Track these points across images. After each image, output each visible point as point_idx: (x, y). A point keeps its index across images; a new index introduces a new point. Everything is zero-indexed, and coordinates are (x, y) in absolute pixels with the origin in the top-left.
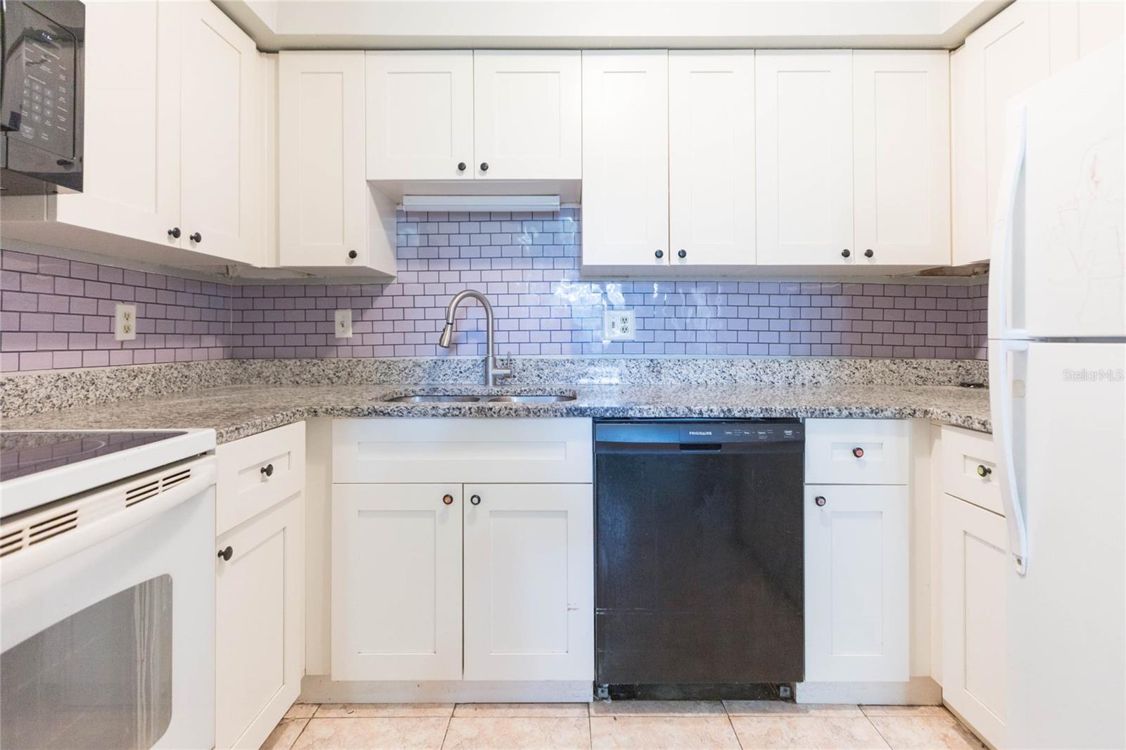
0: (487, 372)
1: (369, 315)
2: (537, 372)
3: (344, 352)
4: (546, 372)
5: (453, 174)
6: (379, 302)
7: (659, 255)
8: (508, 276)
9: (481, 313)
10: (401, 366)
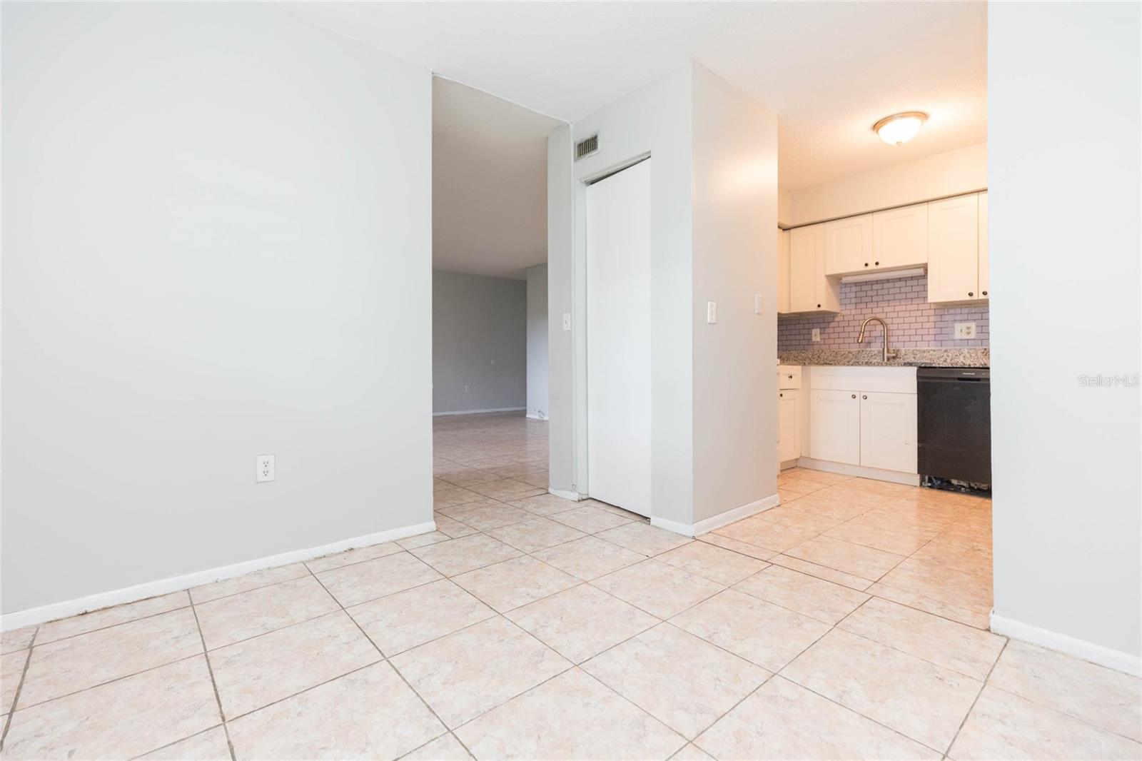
0: (883, 355)
1: (827, 331)
2: (912, 356)
3: (816, 347)
4: (919, 356)
5: (863, 268)
6: (832, 325)
7: (971, 294)
8: (897, 309)
9: (880, 327)
10: (843, 353)
